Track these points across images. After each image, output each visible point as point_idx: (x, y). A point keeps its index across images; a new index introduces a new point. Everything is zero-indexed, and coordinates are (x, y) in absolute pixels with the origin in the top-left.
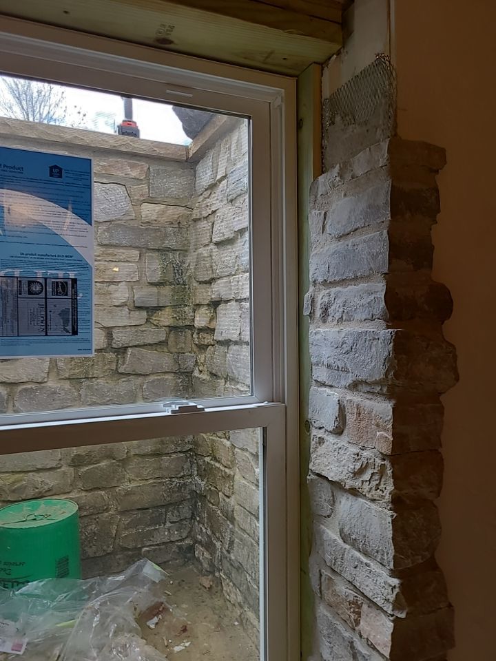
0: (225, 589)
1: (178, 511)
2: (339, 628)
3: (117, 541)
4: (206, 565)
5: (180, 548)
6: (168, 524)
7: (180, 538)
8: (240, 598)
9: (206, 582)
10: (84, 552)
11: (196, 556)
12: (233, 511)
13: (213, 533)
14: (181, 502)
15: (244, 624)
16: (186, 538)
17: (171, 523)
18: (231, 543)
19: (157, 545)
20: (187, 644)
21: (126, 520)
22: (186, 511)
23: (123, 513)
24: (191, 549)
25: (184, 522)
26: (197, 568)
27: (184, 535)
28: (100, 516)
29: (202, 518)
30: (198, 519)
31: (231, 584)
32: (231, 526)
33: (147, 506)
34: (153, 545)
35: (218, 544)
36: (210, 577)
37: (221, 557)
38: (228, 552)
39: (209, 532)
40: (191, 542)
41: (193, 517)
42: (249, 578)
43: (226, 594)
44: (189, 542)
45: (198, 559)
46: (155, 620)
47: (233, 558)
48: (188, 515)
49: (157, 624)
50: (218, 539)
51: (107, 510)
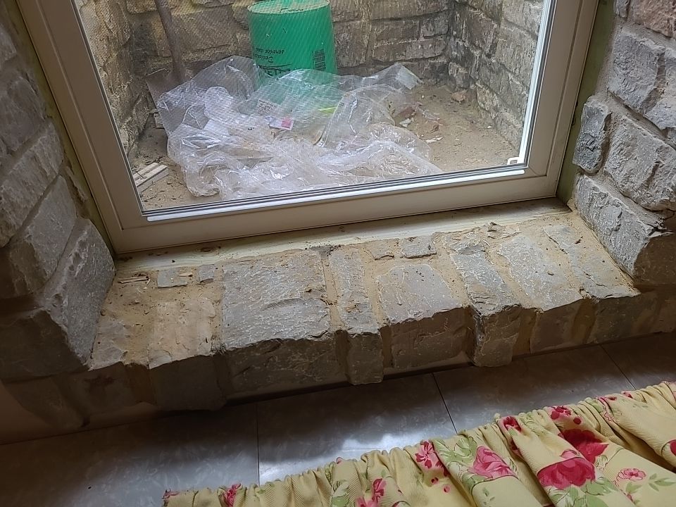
0: (480, 98)
1: (433, 24)
2: (646, 44)
3: (369, 52)
4: (459, 82)
5: (433, 66)
6: (422, 39)
7: (434, 56)
8: (496, 101)
9: (459, 96)
10: (338, 62)
11: (450, 74)
12: (501, 5)
13: (472, 43)
14: (437, 14)
15: (499, 126)
16: (440, 55)
17: (425, 37)
18: (494, 46)
19: (410, 61)
20: (439, 139)
21: (378, 30)
22: (441, 24)
23: (376, 22)
24: (445, 68)
25: (439, 38)
26: (449, 87)
27: (439, 51)
28: (351, 23)
29: (459, 31)
30: (455, 33)
31: (488, 91)
32: (496, 26)
33: (399, 15)
34: (405, 61)
35: (477, 53)
36: (464, 91)
37: (479, 65)
38: (489, 56)
39: (467, 44)
40: (445, 61)
41: (449, 34)
42: (511, 76)
43: (480, 103)
44: (442, 60)
45: (451, 78)
46: (408, 121)
47: (494, 61)
48: (444, 31)
49: (409, 124)
50: (478, 47)
51: (359, 18)
